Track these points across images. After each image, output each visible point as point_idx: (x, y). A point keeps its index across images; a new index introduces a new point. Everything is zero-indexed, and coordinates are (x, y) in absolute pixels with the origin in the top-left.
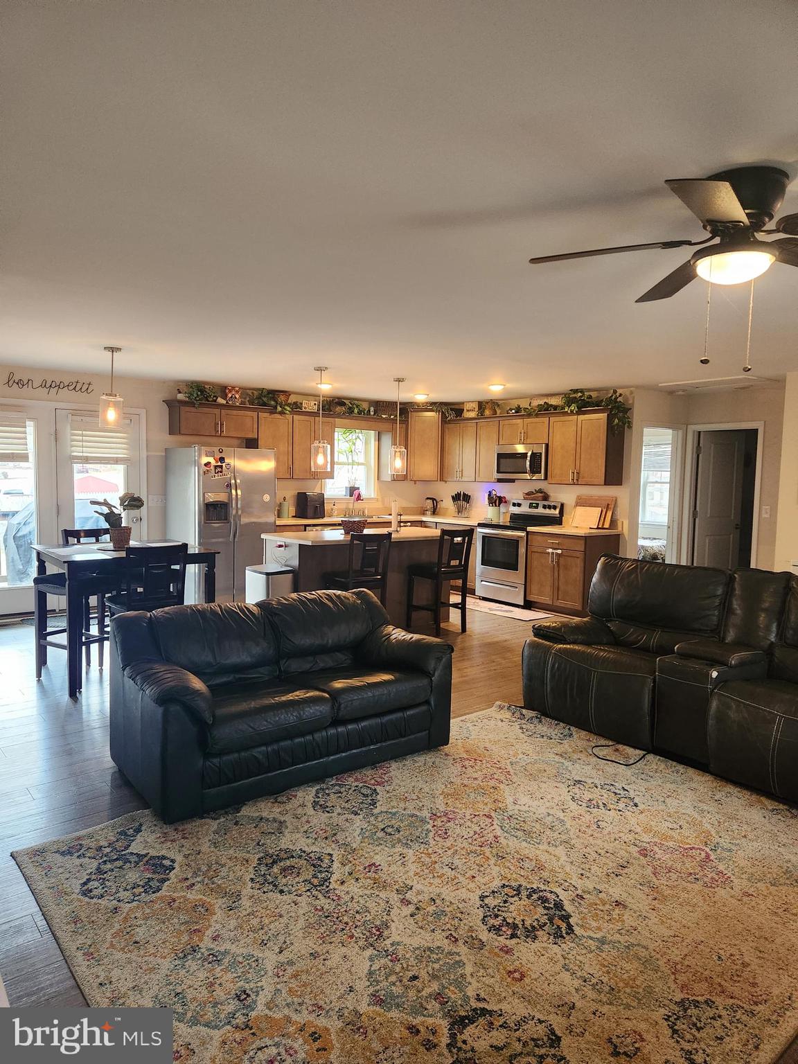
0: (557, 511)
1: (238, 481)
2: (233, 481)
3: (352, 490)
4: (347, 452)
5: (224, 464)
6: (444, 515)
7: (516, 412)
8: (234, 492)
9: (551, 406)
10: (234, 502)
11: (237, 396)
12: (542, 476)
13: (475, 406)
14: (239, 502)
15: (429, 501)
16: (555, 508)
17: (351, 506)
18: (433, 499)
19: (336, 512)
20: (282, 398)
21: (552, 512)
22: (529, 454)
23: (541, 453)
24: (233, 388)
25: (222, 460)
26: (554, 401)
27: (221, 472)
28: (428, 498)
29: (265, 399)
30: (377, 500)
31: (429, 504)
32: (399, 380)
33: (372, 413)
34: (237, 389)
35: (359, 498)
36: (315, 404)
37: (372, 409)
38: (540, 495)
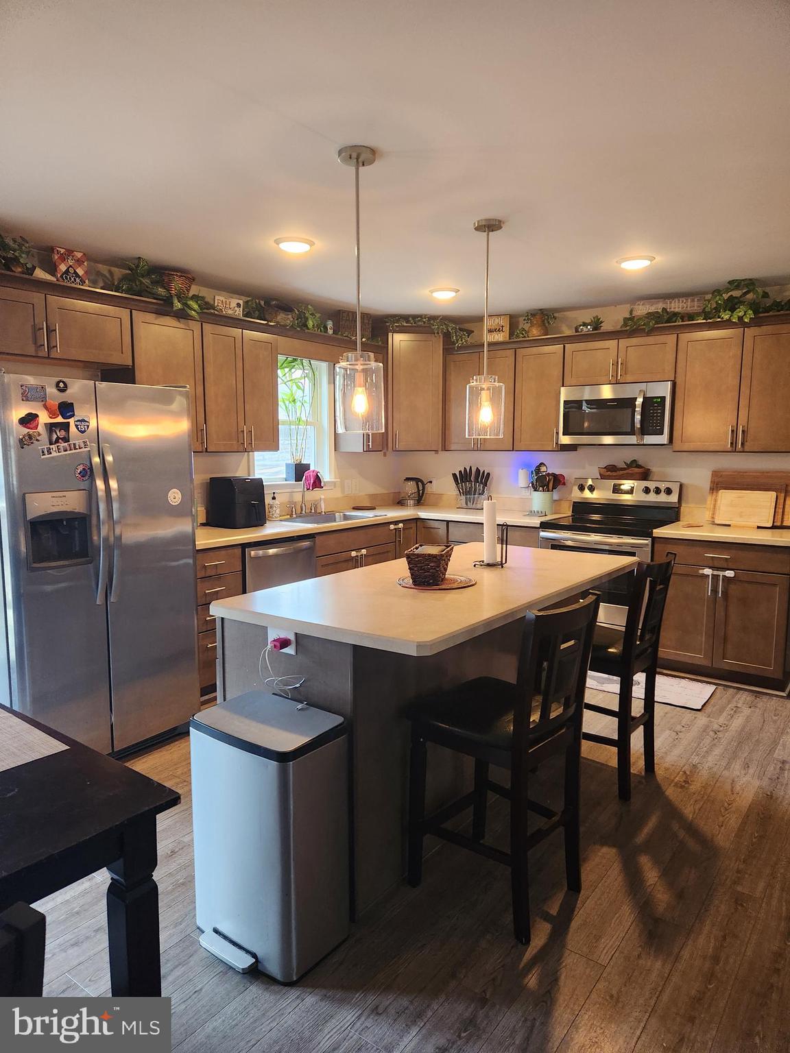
0: (674, 498)
1: (109, 458)
2: (96, 460)
3: (300, 471)
4: (287, 402)
5: (72, 421)
6: (435, 504)
7: (595, 329)
8: (100, 484)
9: (675, 314)
10: (102, 506)
11: (80, 272)
12: (664, 439)
13: (504, 322)
14: (115, 506)
15: (412, 484)
16: (669, 491)
17: (298, 498)
18: (417, 480)
19: (278, 511)
20: (177, 284)
21: (663, 498)
22: (640, 401)
23: (663, 398)
24: (70, 252)
25: (66, 409)
26: (676, 306)
27: (66, 440)
28: (408, 479)
29: (146, 281)
30: (334, 484)
31: (411, 488)
32: (490, 226)
33: (330, 332)
34: (79, 255)
35: (317, 483)
36: (239, 305)
37: (330, 324)
38: (636, 470)
